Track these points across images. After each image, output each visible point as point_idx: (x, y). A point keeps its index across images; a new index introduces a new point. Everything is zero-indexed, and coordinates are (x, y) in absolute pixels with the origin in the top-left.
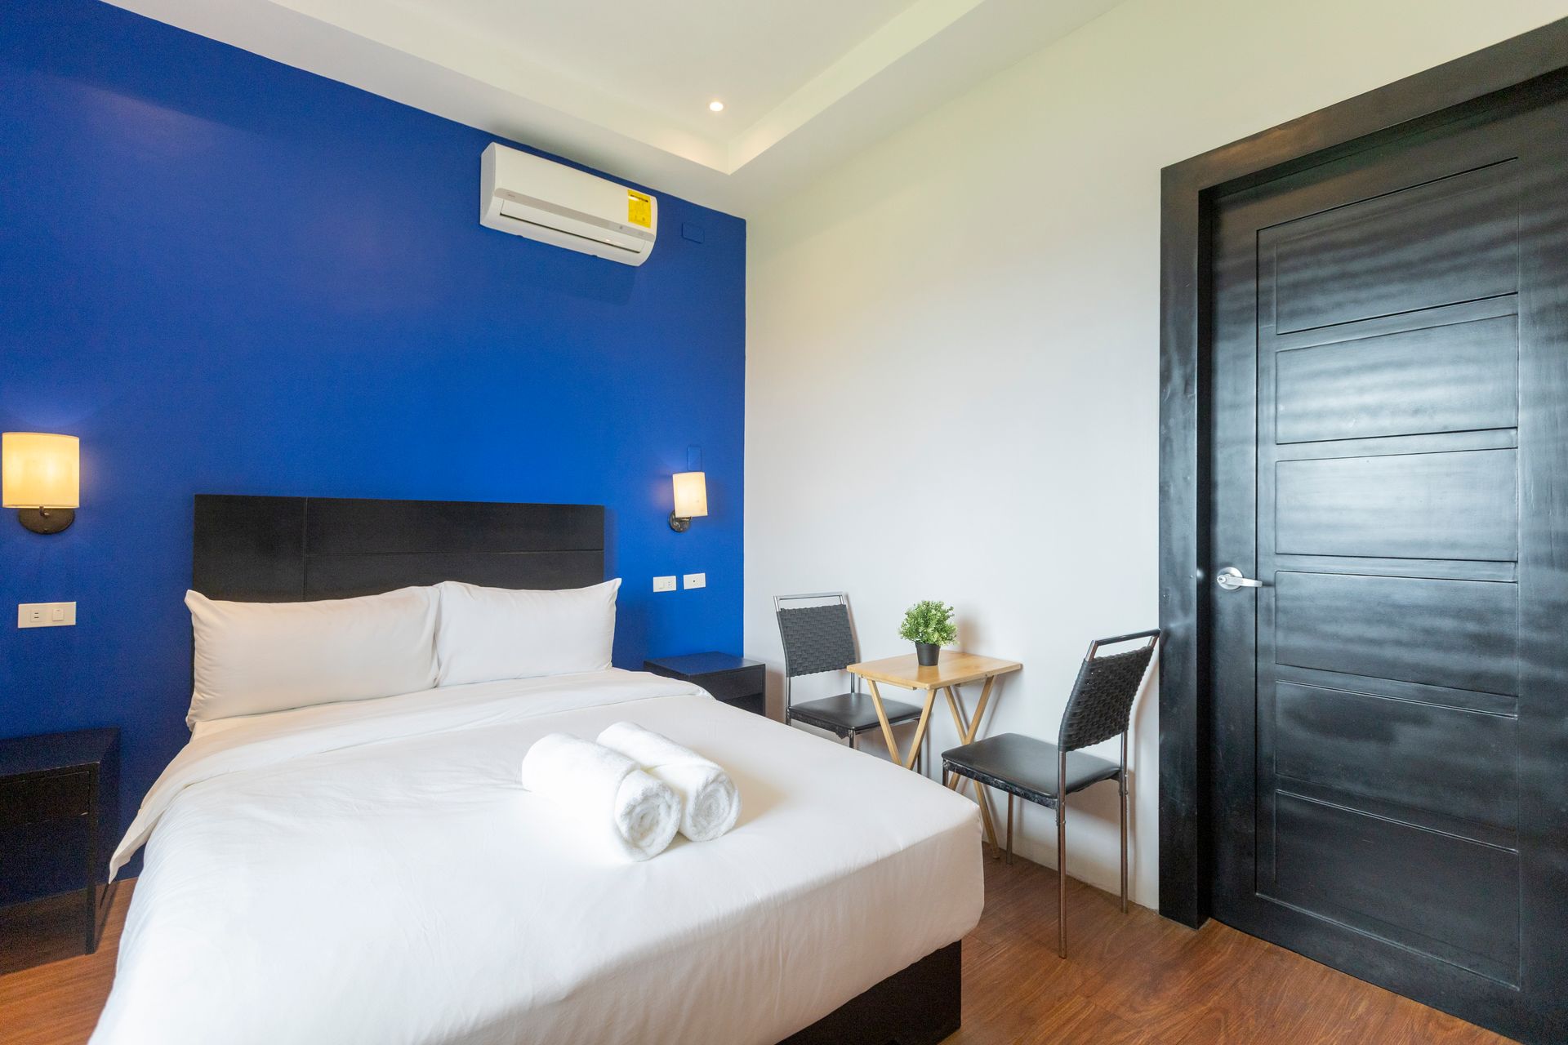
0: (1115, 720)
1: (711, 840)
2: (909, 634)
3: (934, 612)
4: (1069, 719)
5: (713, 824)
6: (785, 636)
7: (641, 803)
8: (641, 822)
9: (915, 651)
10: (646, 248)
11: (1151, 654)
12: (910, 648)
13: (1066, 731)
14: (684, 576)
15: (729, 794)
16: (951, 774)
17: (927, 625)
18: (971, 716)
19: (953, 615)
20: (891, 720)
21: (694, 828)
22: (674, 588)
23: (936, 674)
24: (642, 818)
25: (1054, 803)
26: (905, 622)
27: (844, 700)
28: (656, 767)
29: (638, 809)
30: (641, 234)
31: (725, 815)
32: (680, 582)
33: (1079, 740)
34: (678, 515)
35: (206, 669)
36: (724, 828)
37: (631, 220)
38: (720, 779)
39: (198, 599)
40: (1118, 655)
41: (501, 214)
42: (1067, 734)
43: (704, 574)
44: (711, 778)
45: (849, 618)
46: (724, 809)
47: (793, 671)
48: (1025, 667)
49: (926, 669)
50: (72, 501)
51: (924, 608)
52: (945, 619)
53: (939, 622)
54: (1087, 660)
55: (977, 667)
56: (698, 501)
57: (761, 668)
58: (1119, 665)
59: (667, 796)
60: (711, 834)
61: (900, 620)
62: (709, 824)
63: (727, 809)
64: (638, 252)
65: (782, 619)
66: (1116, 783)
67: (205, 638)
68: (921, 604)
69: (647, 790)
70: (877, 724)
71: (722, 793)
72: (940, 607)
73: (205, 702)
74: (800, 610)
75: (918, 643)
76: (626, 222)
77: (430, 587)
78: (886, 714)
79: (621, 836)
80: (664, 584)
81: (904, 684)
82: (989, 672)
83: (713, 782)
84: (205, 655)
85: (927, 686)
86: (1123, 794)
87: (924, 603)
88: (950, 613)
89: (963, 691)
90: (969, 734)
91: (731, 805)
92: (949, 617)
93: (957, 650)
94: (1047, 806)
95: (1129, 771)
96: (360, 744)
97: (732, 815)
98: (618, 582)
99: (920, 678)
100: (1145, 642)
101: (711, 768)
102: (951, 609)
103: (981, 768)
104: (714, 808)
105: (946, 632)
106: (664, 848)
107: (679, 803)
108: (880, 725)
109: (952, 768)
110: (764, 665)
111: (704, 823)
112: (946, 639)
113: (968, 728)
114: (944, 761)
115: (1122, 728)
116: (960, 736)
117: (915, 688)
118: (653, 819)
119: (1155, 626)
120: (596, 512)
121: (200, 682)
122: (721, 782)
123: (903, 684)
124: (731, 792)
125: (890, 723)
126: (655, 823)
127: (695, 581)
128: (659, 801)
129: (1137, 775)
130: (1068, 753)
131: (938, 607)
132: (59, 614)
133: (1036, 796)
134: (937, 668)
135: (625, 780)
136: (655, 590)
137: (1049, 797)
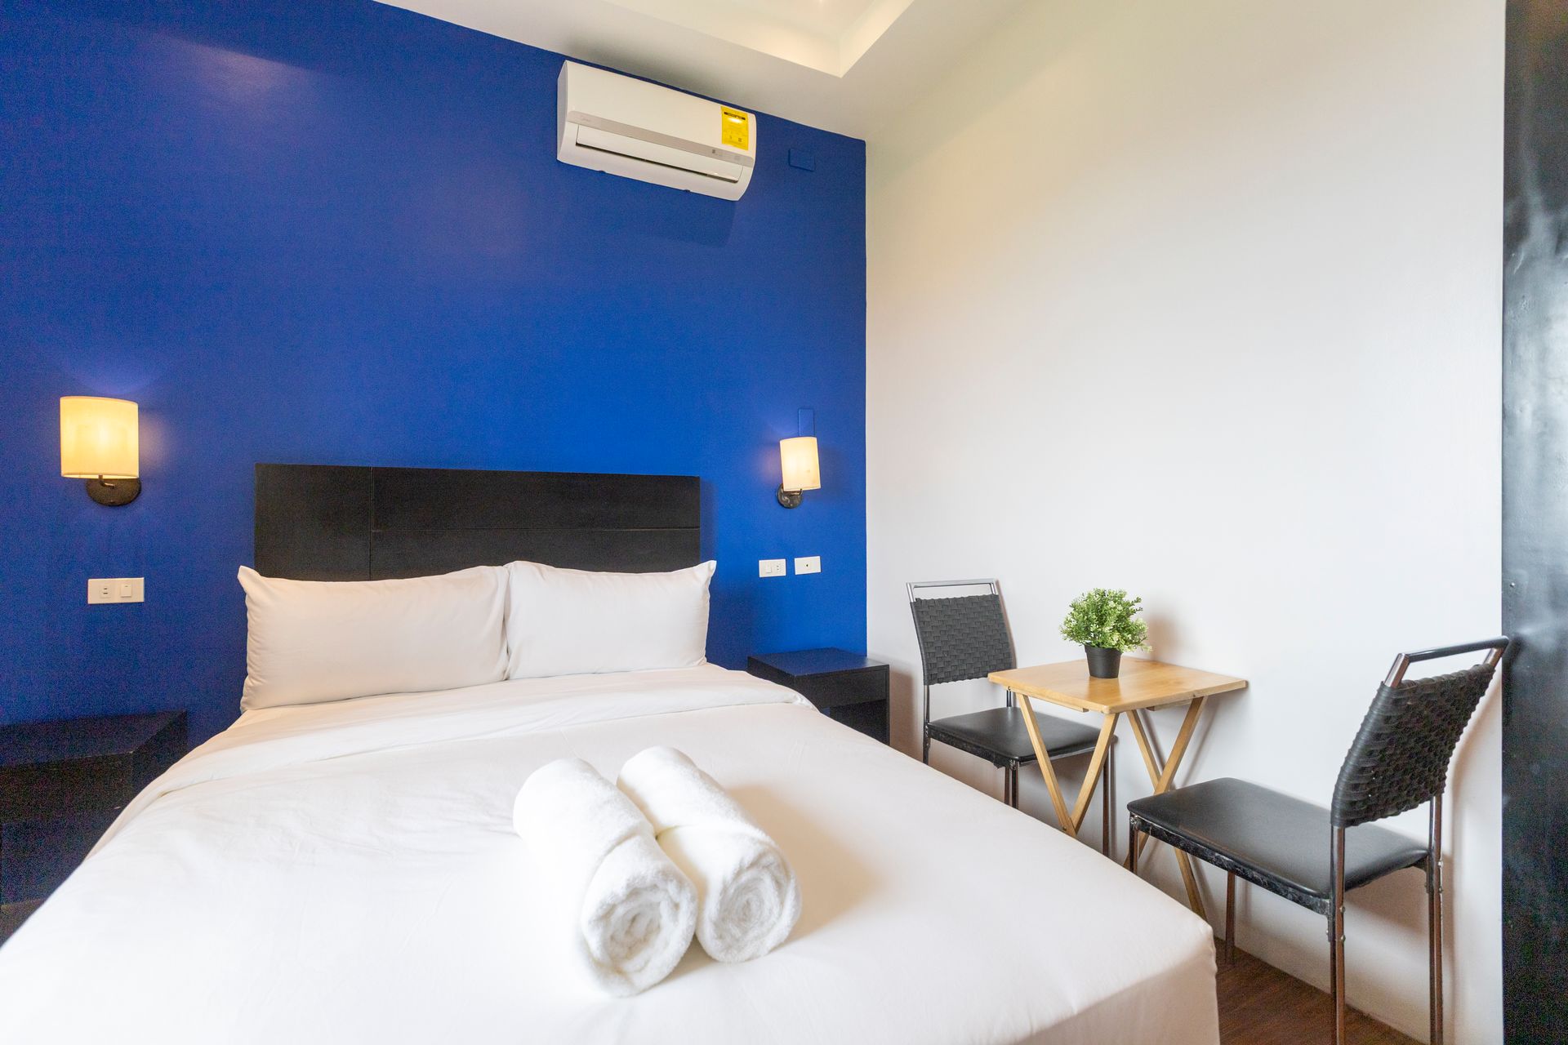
0: (1426, 778)
1: (749, 959)
2: (1075, 634)
3: (1112, 604)
4: (1351, 777)
5: (751, 935)
6: (921, 633)
7: (623, 902)
8: (630, 927)
9: (1084, 656)
10: (744, 175)
11: (1490, 677)
12: (1076, 653)
13: (1346, 794)
14: (796, 559)
15: (778, 884)
16: (1142, 834)
17: (1102, 622)
18: (1167, 748)
19: (1141, 609)
20: (1051, 752)
21: (719, 942)
22: (783, 573)
23: (1115, 691)
24: (634, 919)
25: (1324, 906)
26: (1070, 617)
27: (996, 716)
28: (676, 827)
29: (620, 911)
30: (737, 159)
31: (773, 919)
32: (790, 567)
33: (1369, 809)
34: (787, 487)
35: (256, 653)
36: (770, 942)
37: (725, 141)
38: (764, 861)
39: (250, 576)
40: (1438, 678)
41: (577, 144)
42: (1348, 799)
43: (819, 557)
44: (748, 860)
45: (1002, 611)
46: (771, 911)
47: (931, 678)
48: (1252, 686)
49: (1102, 683)
50: (131, 470)
51: (1097, 598)
52: (1128, 615)
53: (1120, 618)
54: (1389, 684)
55: (1178, 683)
56: (809, 471)
57: (884, 670)
58: (1442, 694)
59: (672, 888)
60: (748, 951)
61: (1062, 614)
62: (745, 932)
63: (776, 911)
64: (735, 182)
65: (917, 612)
66: (1421, 875)
67: (255, 618)
68: (1093, 593)
69: (635, 879)
70: (1033, 757)
71: (767, 886)
72: (1121, 597)
73: (253, 688)
74: (940, 600)
75: (1088, 648)
76: (717, 144)
77: (500, 567)
78: (1044, 742)
79: (590, 955)
80: (771, 568)
81: (1072, 704)
82: (1198, 691)
83: (753, 865)
84: (255, 637)
85: (1105, 708)
86: (1433, 891)
87: (1097, 592)
88: (1136, 606)
89: (1153, 716)
90: (1165, 775)
91: (782, 903)
92: (1134, 612)
93: (1146, 658)
94: (1311, 907)
95: (1443, 855)
96: (372, 751)
97: (784, 921)
98: (713, 564)
99: (1092, 696)
100: (1479, 658)
101: (753, 839)
102: (1138, 600)
103: (1190, 833)
104: (754, 906)
105: (1130, 632)
106: (663, 977)
107: (693, 899)
108: (1036, 758)
109: (1144, 827)
110: (888, 666)
111: (736, 932)
112: (1131, 642)
113: (1163, 766)
114: (1132, 816)
115: (1437, 790)
116: (1152, 778)
117: (1085, 710)
118: (651, 921)
119: (1496, 634)
120: (690, 483)
121: (251, 666)
122: (767, 867)
123: (1067, 703)
124: (783, 882)
125: (1050, 756)
126: (653, 929)
127: (809, 565)
128: (658, 897)
129: (1456, 860)
130: (1350, 831)
131: (1118, 598)
132: (126, 590)
133: (1290, 889)
134: (1117, 684)
135: (610, 855)
136: (762, 575)
137: (1314, 895)
